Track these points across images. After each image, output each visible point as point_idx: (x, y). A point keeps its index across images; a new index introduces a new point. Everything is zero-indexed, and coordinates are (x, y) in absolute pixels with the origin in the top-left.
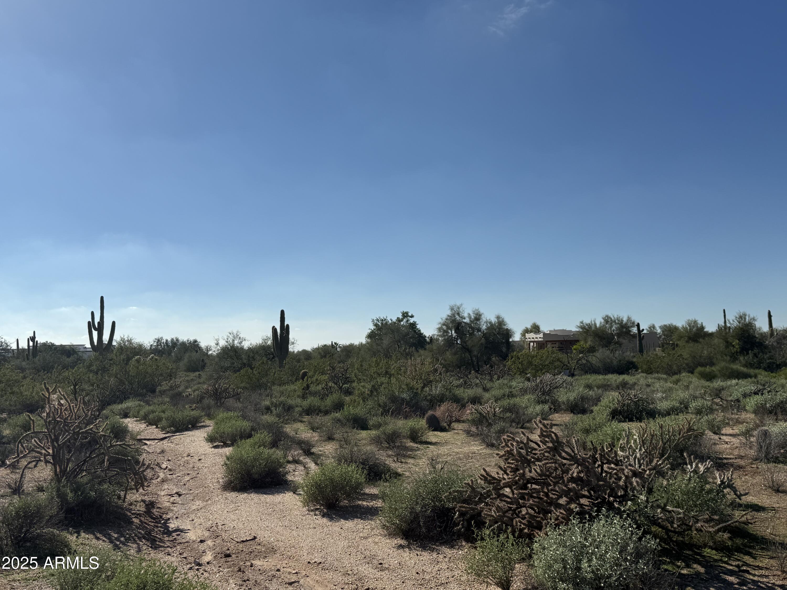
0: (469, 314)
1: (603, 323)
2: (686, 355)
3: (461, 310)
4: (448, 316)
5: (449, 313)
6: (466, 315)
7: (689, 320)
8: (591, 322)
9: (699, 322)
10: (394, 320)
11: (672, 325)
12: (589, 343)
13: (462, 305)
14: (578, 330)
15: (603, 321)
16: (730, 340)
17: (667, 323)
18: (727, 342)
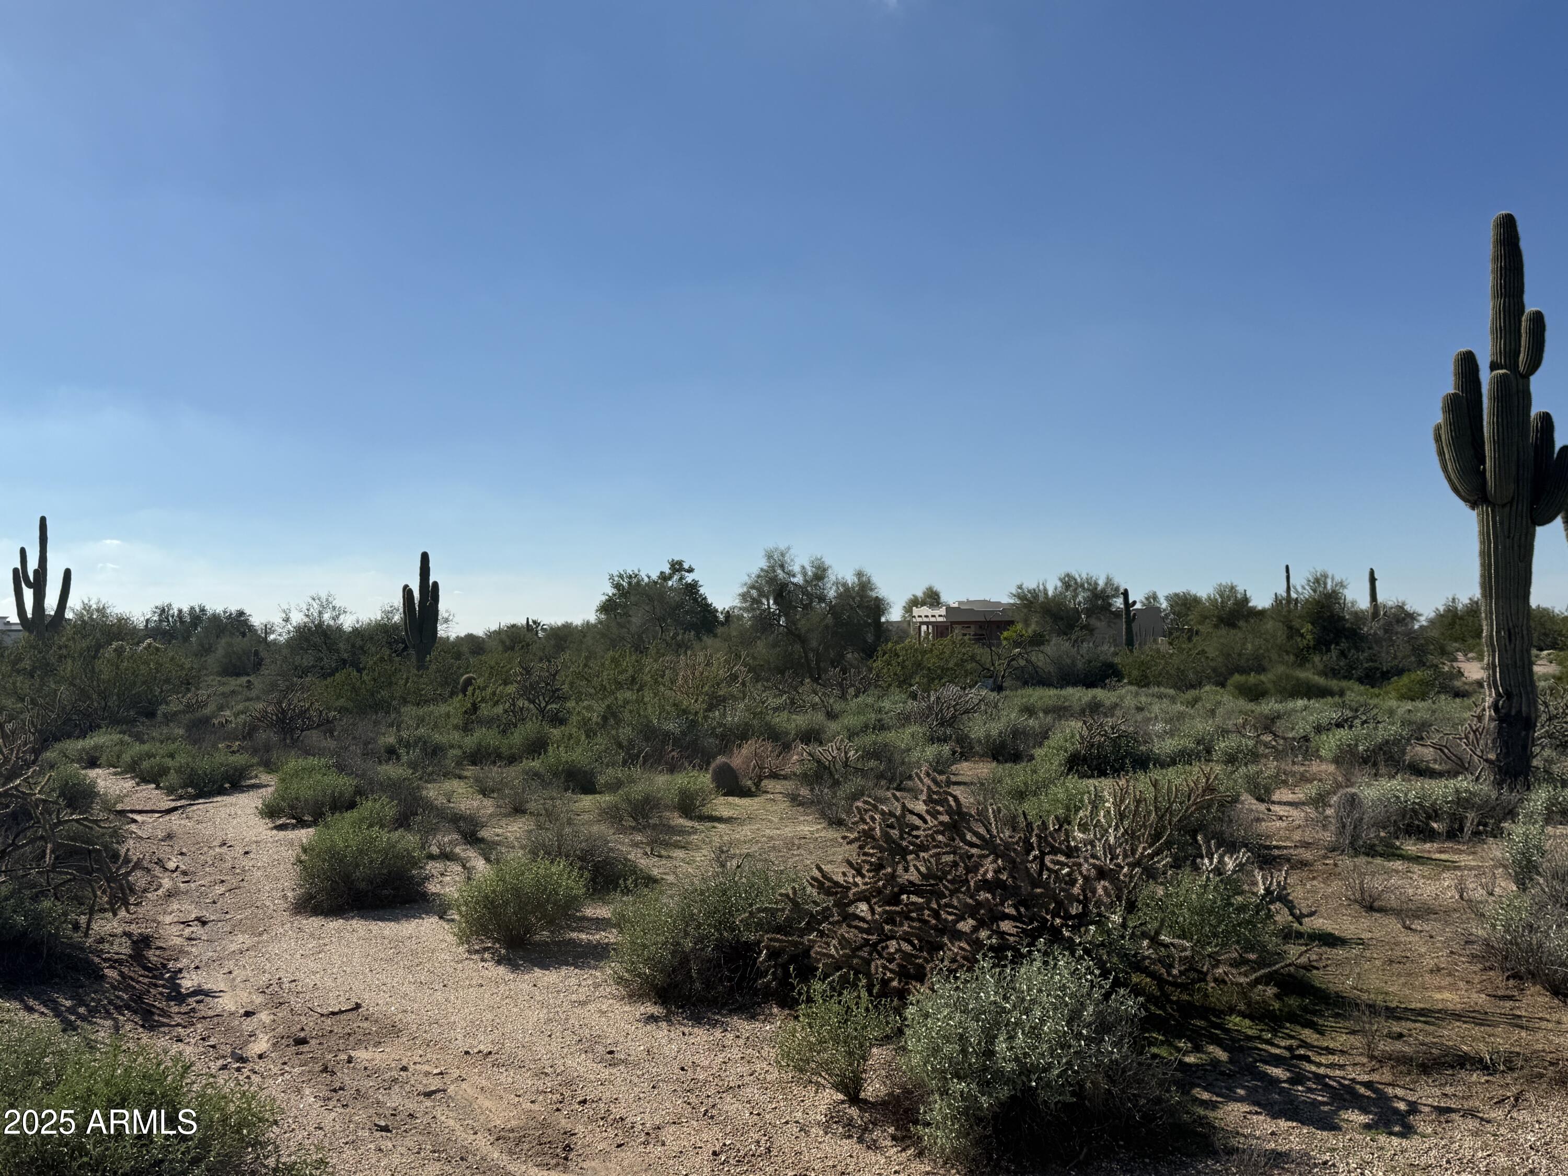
0: (803, 567)
1: (1059, 589)
2: (1212, 652)
3: (787, 558)
4: (762, 570)
5: (763, 564)
6: (796, 568)
7: (1220, 585)
8: (1038, 587)
9: (1240, 589)
10: (655, 576)
11: (1189, 594)
12: (1033, 627)
13: (789, 548)
14: (1012, 601)
15: (1059, 584)
16: (1296, 623)
17: (1180, 589)
18: (1290, 628)
